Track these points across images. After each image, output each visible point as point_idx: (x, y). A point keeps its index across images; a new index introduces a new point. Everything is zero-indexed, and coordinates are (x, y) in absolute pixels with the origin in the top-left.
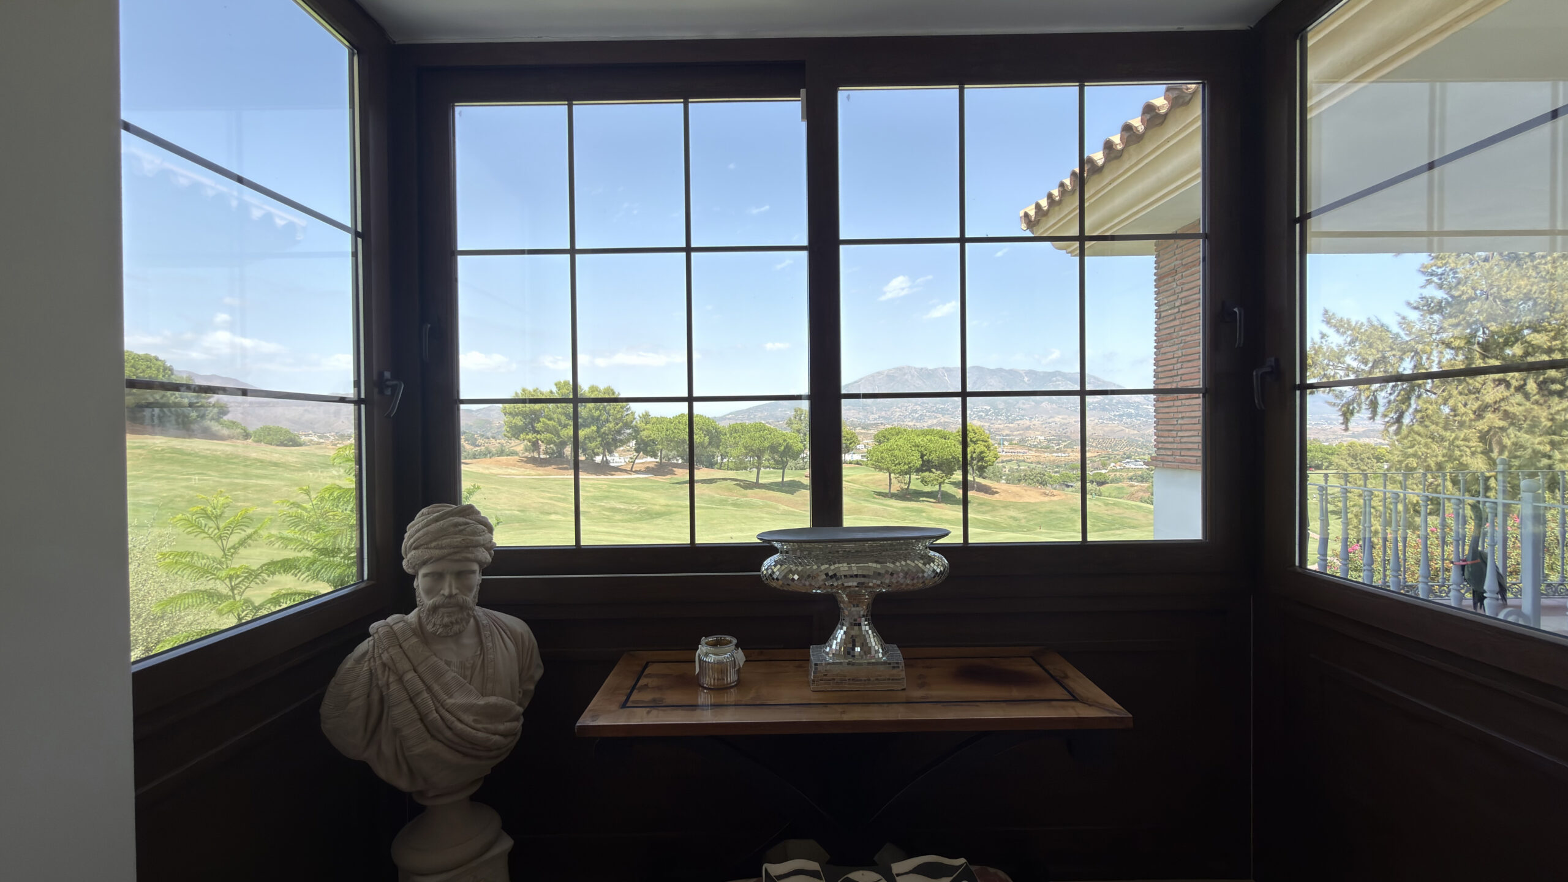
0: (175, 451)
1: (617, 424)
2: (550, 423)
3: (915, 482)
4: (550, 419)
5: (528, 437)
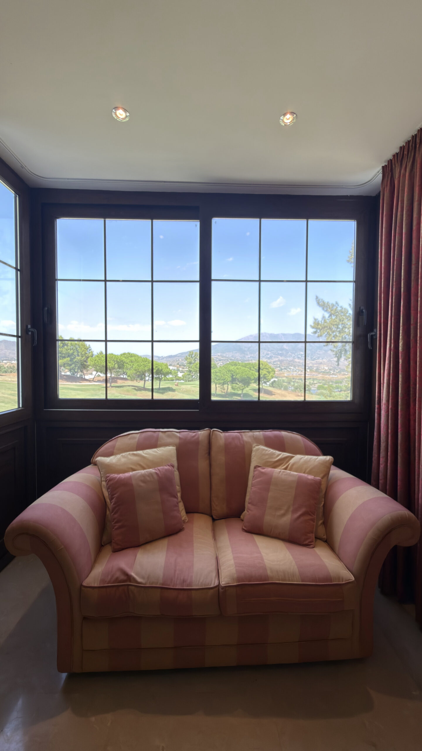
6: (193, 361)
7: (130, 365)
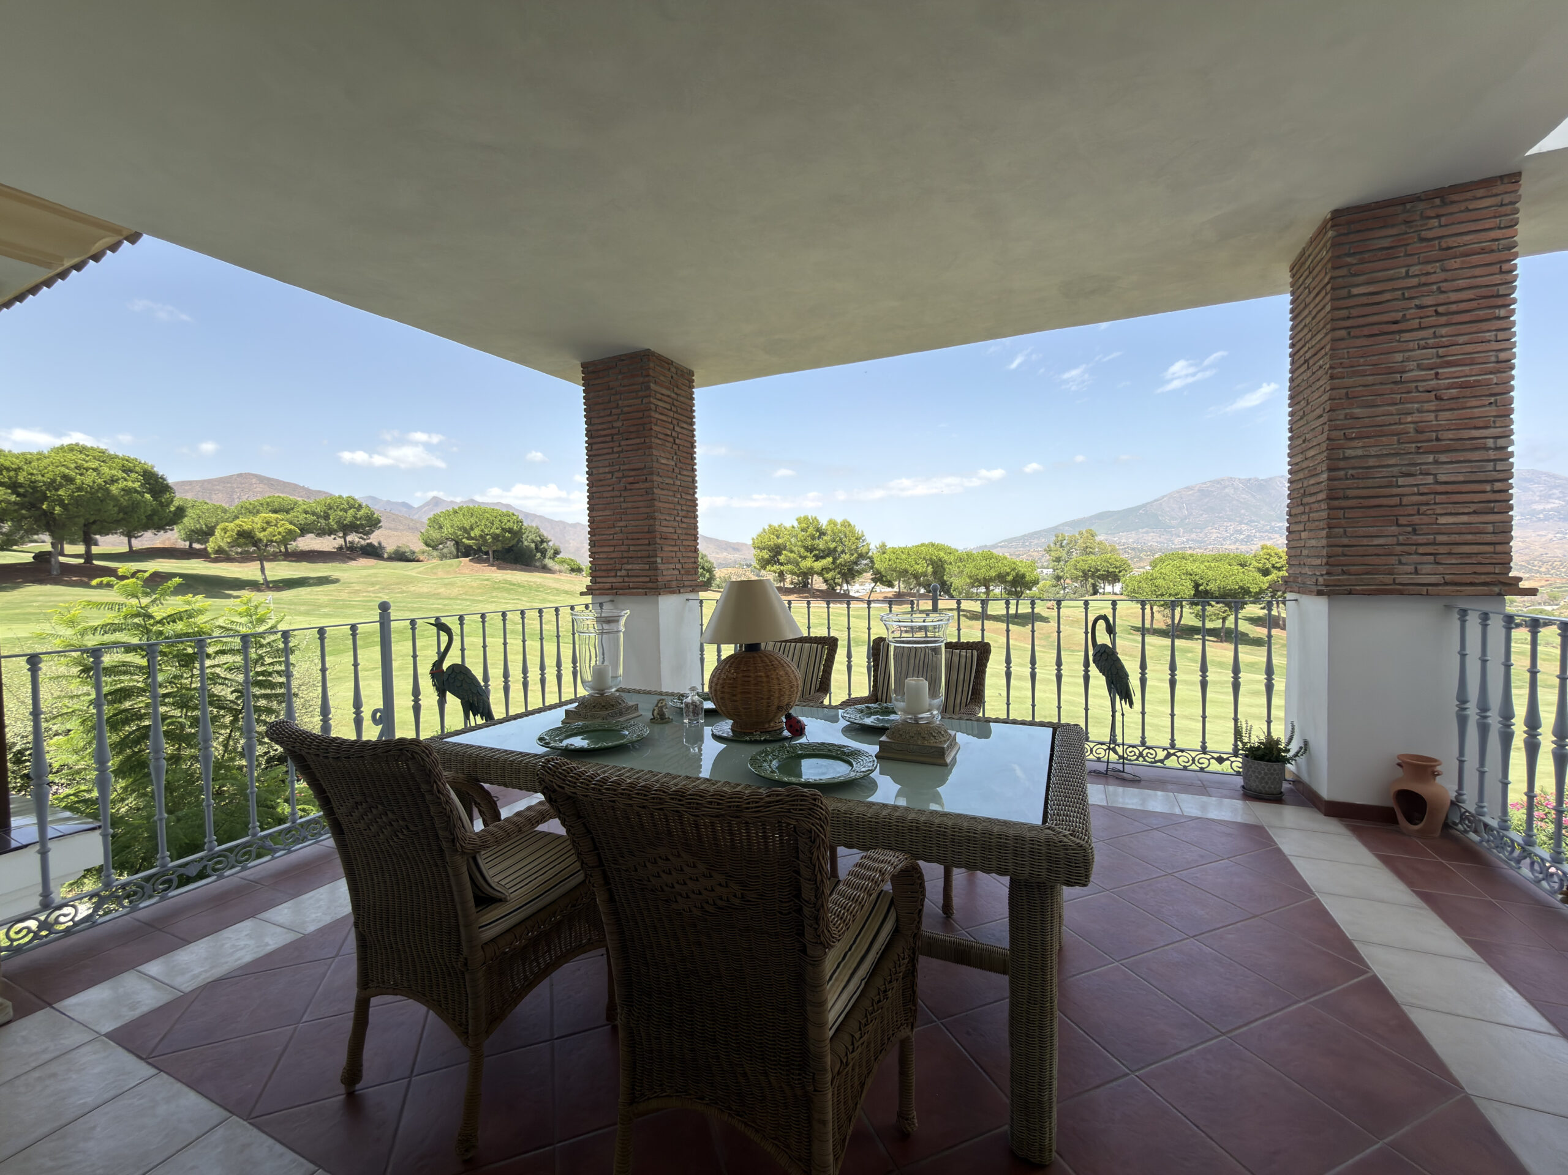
0: (506, 582)
1: (853, 555)
2: (792, 555)
3: (1188, 616)
4: (792, 552)
5: (773, 568)
6: (1064, 556)
7: (959, 567)
